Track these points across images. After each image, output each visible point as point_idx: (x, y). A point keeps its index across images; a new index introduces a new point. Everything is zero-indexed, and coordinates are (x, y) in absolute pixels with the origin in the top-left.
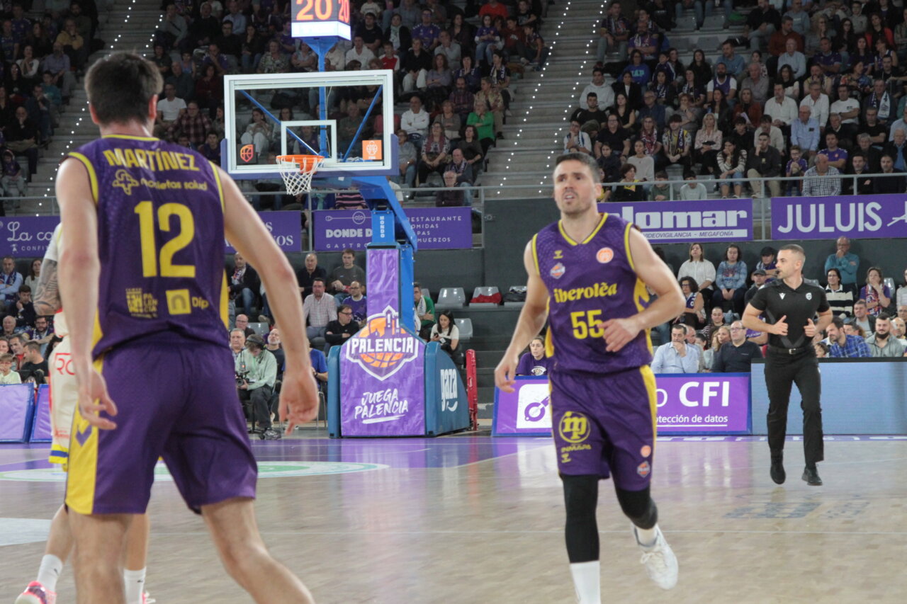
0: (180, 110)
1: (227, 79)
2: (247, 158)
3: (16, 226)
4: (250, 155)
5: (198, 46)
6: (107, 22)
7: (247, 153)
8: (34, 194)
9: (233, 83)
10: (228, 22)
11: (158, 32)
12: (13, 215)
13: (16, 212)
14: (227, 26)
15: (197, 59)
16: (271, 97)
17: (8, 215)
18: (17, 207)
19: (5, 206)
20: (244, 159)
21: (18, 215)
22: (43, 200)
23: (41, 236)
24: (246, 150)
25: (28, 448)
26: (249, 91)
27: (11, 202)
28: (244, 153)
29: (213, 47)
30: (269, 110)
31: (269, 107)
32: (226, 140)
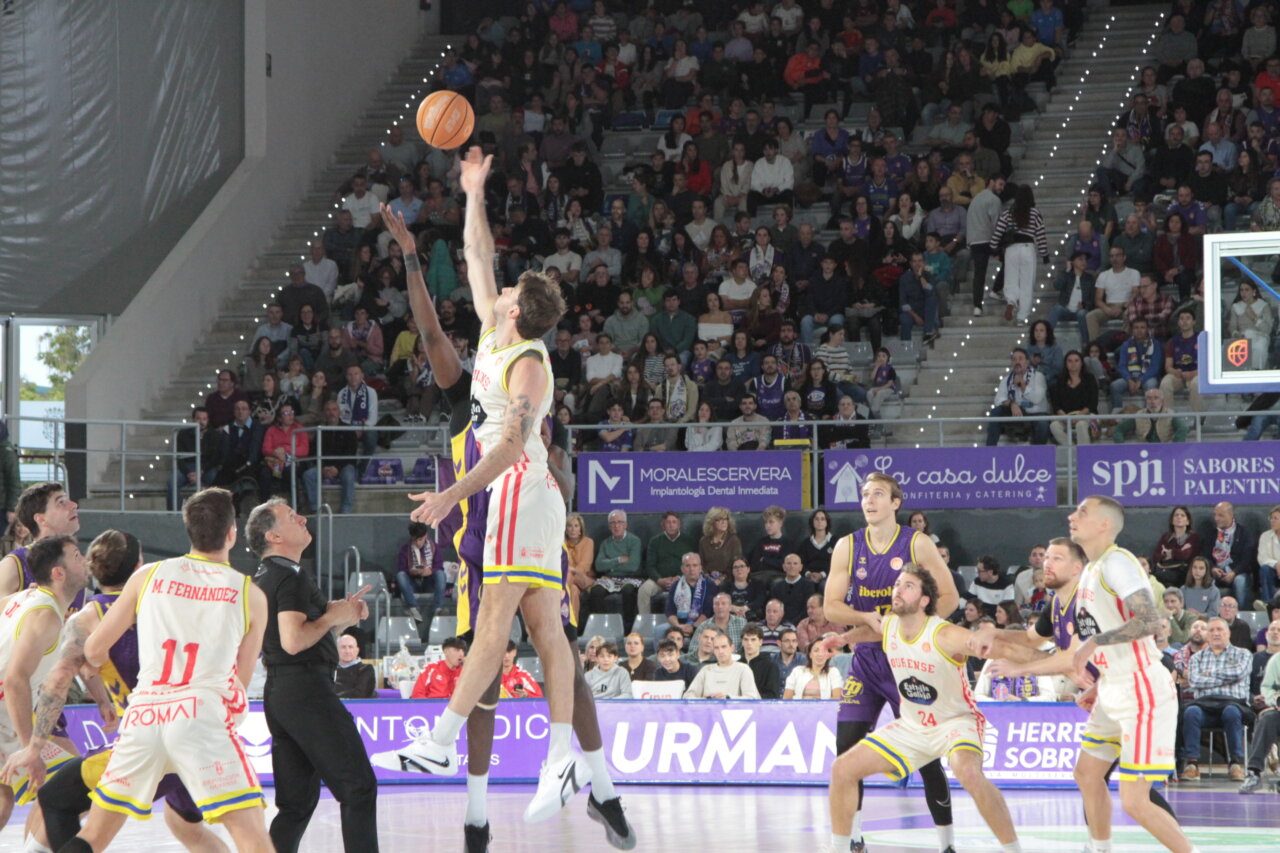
0: (1133, 288)
1: (1209, 239)
2: (1237, 360)
3: (887, 462)
4: (1242, 356)
5: (1161, 189)
6: (1024, 157)
7: (1239, 353)
8: (913, 416)
9: (1218, 247)
10: (1205, 152)
11: (1100, 171)
12: (881, 447)
13: (887, 442)
14: (1203, 158)
15: (1160, 210)
16: (1273, 266)
17: (874, 446)
18: (888, 434)
19: (871, 432)
20: (1233, 361)
21: (890, 446)
22: (926, 424)
23: (924, 478)
24: (1237, 348)
25: (906, 795)
26: (1239, 258)
27: (880, 426)
28: (1234, 353)
29: (1183, 190)
30: (1270, 285)
31: (1270, 281)
32: (1206, 333)
